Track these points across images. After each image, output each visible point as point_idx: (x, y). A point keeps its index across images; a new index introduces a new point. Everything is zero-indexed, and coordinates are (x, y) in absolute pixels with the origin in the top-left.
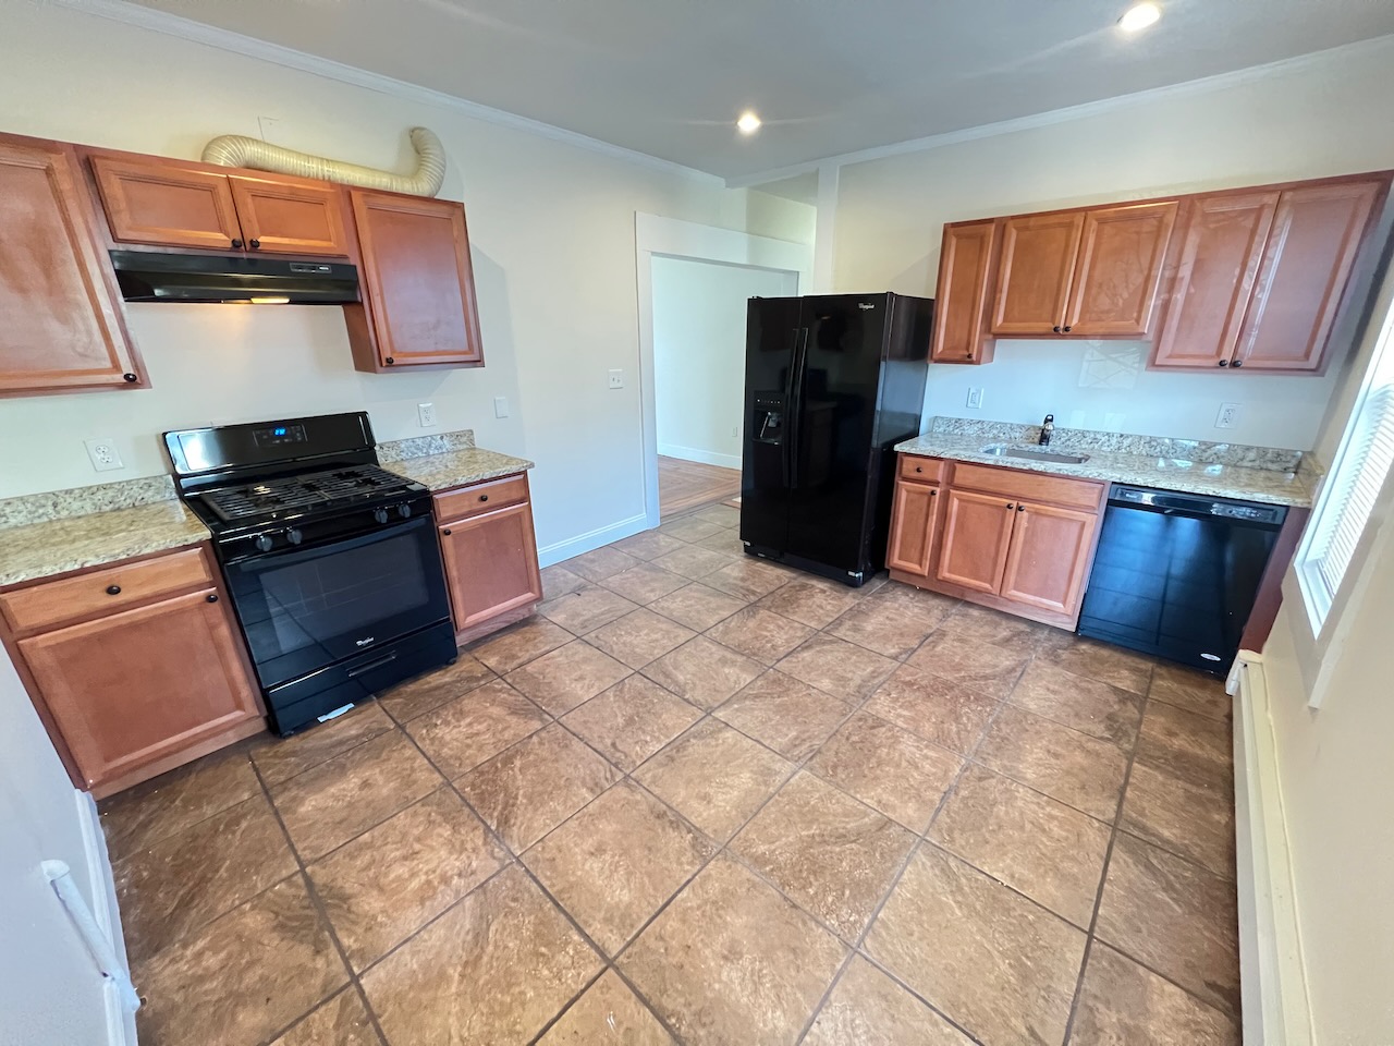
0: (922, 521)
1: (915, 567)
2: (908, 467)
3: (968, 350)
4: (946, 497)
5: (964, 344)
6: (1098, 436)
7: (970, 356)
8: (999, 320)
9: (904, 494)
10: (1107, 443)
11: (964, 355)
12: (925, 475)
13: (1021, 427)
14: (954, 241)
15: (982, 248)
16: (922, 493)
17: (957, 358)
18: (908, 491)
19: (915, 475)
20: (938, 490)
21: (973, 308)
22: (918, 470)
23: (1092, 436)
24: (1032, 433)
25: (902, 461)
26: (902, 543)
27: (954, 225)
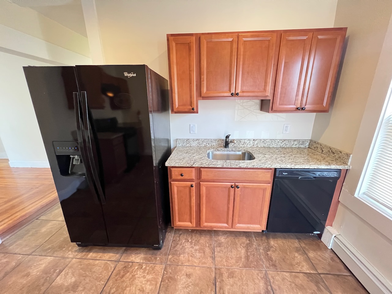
0: (188, 200)
1: (188, 224)
2: (175, 174)
3: (191, 105)
4: (199, 186)
5: (189, 103)
6: (246, 141)
7: (193, 109)
8: (204, 90)
9: (175, 187)
10: (249, 144)
11: (190, 109)
12: (186, 177)
13: (215, 140)
14: (174, 44)
15: (190, 49)
16: (185, 187)
17: (186, 110)
18: (177, 187)
19: (180, 177)
20: (194, 184)
21: (190, 83)
22: (182, 175)
23: (243, 141)
24: (220, 142)
25: (171, 171)
26: (179, 214)
27: (172, 35)
